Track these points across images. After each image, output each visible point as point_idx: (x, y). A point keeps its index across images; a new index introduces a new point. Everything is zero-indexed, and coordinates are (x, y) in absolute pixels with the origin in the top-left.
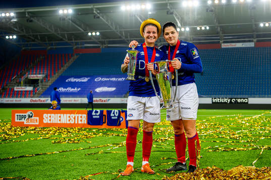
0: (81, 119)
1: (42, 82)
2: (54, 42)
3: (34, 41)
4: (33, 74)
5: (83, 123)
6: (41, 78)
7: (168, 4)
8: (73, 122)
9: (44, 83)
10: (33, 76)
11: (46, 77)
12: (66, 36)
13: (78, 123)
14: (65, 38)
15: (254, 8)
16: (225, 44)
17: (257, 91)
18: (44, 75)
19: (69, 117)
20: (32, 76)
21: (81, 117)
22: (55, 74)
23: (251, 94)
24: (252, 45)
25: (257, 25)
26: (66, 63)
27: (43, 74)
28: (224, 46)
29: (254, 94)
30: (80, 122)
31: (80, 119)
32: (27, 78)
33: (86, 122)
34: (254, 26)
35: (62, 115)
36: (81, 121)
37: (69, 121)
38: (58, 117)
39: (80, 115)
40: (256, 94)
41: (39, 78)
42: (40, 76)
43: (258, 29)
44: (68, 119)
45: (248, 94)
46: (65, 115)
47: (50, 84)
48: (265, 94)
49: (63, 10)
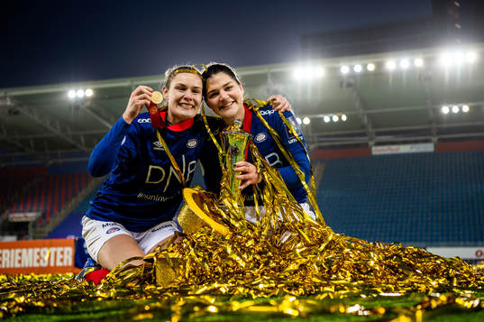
0: (61, 256)
1: (34, 226)
2: (59, 152)
3: (22, 150)
4: (19, 212)
5: (65, 264)
6: (34, 219)
7: (269, 76)
8: (46, 264)
9: (38, 229)
10: (18, 217)
11: (44, 216)
12: (83, 140)
13: (55, 266)
14: (81, 143)
16: (380, 148)
17: (442, 235)
18: (39, 214)
19: (39, 254)
20: (17, 215)
21: (62, 253)
22: (60, 211)
23: (432, 241)
24: (429, 148)
26: (81, 191)
27: (37, 211)
28: (377, 151)
29: (437, 240)
30: (59, 264)
31: (59, 256)
32: (6, 220)
33: (70, 263)
34: (431, 113)
35: (24, 251)
36: (62, 260)
37: (38, 261)
38: (17, 255)
39: (60, 249)
40: (443, 240)
41: (29, 220)
42: (31, 216)
44: (37, 257)
45: (426, 241)
46: (31, 250)
47: (50, 230)
48: (459, 240)
49: (76, 91)
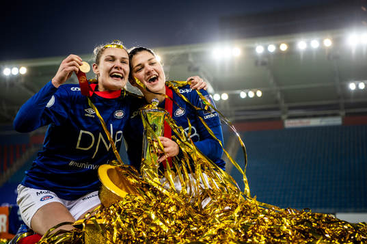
7: (190, 55)
15: (337, 57)
16: (292, 121)
17: (350, 202)
23: (340, 207)
24: (337, 121)
25: (345, 88)
26: (15, 161)
28: (290, 124)
29: (345, 207)
33: (5, 229)
34: (339, 89)
40: (350, 207)
43: (346, 93)
45: (335, 207)
